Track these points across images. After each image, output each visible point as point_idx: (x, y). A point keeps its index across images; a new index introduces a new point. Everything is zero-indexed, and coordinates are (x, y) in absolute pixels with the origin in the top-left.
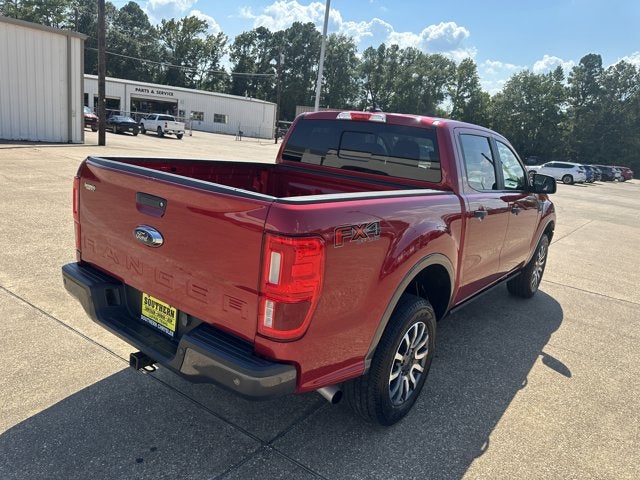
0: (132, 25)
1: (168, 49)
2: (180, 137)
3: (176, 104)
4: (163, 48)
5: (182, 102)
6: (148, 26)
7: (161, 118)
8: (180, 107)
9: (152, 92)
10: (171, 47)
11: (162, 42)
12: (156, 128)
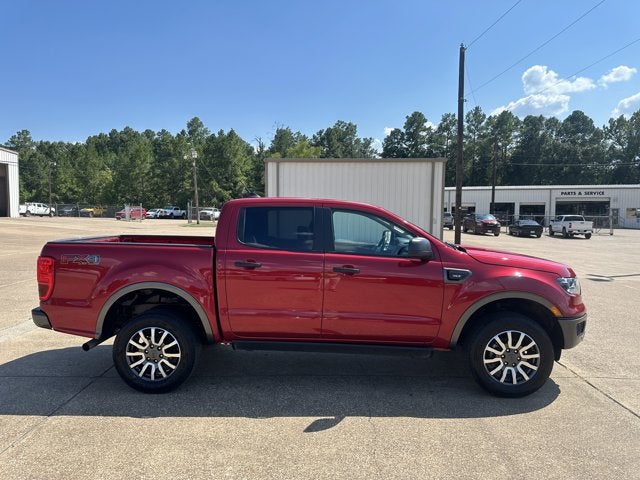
0: (574, 133)
1: (618, 147)
2: (588, 236)
3: (608, 203)
4: (612, 148)
5: (616, 200)
6: (593, 130)
7: (567, 219)
8: (613, 205)
9: (580, 193)
10: (620, 144)
11: (610, 142)
12: (561, 229)
